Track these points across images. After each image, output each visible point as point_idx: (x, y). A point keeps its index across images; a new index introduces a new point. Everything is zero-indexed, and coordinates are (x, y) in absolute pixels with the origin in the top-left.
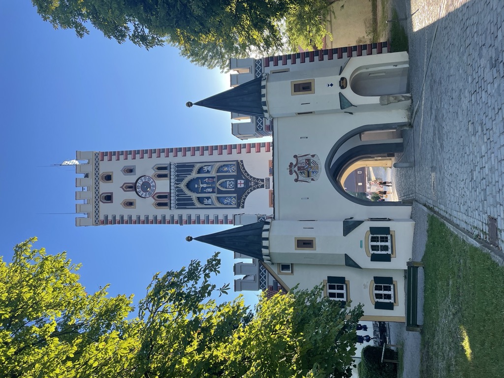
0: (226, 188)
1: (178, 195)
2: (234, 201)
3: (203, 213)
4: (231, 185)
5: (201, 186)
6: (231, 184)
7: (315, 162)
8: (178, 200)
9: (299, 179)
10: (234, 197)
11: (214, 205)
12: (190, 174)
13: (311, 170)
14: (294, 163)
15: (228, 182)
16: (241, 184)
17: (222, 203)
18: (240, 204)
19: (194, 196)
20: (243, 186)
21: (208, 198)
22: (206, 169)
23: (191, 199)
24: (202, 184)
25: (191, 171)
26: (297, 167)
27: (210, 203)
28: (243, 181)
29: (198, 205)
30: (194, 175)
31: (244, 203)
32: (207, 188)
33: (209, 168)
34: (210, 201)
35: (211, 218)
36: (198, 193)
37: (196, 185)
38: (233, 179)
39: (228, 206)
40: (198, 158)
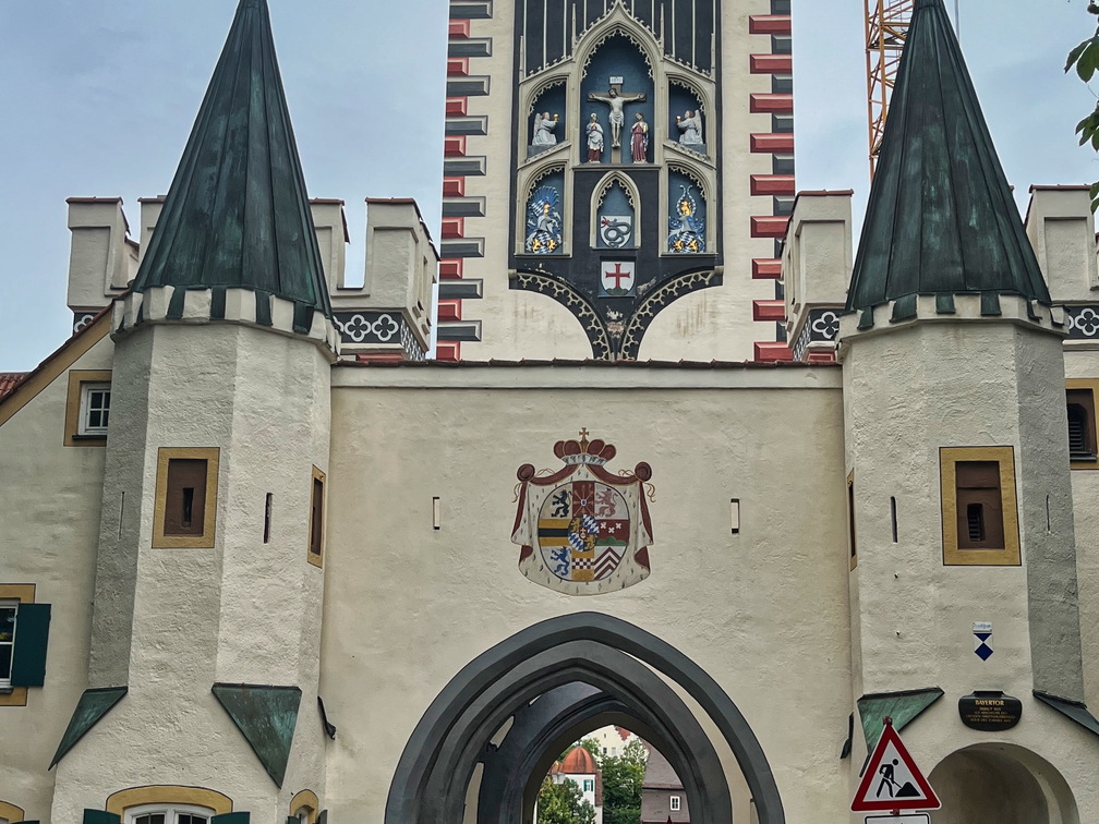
0: (600, 211)
2: (540, 246)
3: (493, 108)
4: (612, 234)
5: (617, 102)
6: (620, 234)
7: (609, 565)
9: (533, 489)
10: (559, 246)
11: (529, 154)
12: (667, 50)
13: (572, 546)
14: (611, 467)
15: (627, 220)
16: (618, 275)
17: (535, 192)
18: (526, 271)
19: (573, 71)
20: (608, 284)
21: (559, 132)
22: (691, 121)
23: (555, 55)
24: (626, 104)
25: (683, 56)
26: (592, 477)
27: (536, 142)
28: (627, 284)
29: (531, 86)
30: (663, 69)
31: (533, 287)
32: (608, 126)
33: (691, 137)
34: (544, 138)
35: (473, 146)
36: (586, 86)
37: (620, 80)
38: (638, 243)
39: (520, 218)
40: (740, 84)
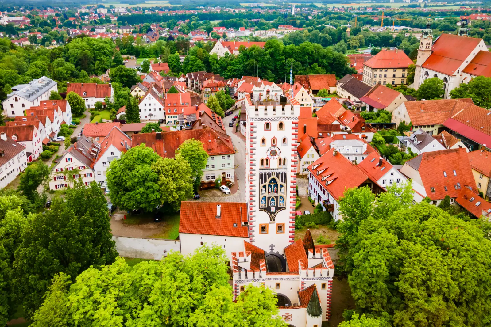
1: (268, 174)
6: (273, 204)
8: (265, 174)
10: (265, 206)
11: (262, 194)
12: (280, 181)
15: (274, 202)
20: (272, 210)
21: (265, 190)
22: (282, 189)
24: (274, 185)
28: (274, 210)
29: (262, 185)
31: (262, 211)
32: (271, 188)
33: (283, 191)
35: (254, 193)
40: (289, 184)
